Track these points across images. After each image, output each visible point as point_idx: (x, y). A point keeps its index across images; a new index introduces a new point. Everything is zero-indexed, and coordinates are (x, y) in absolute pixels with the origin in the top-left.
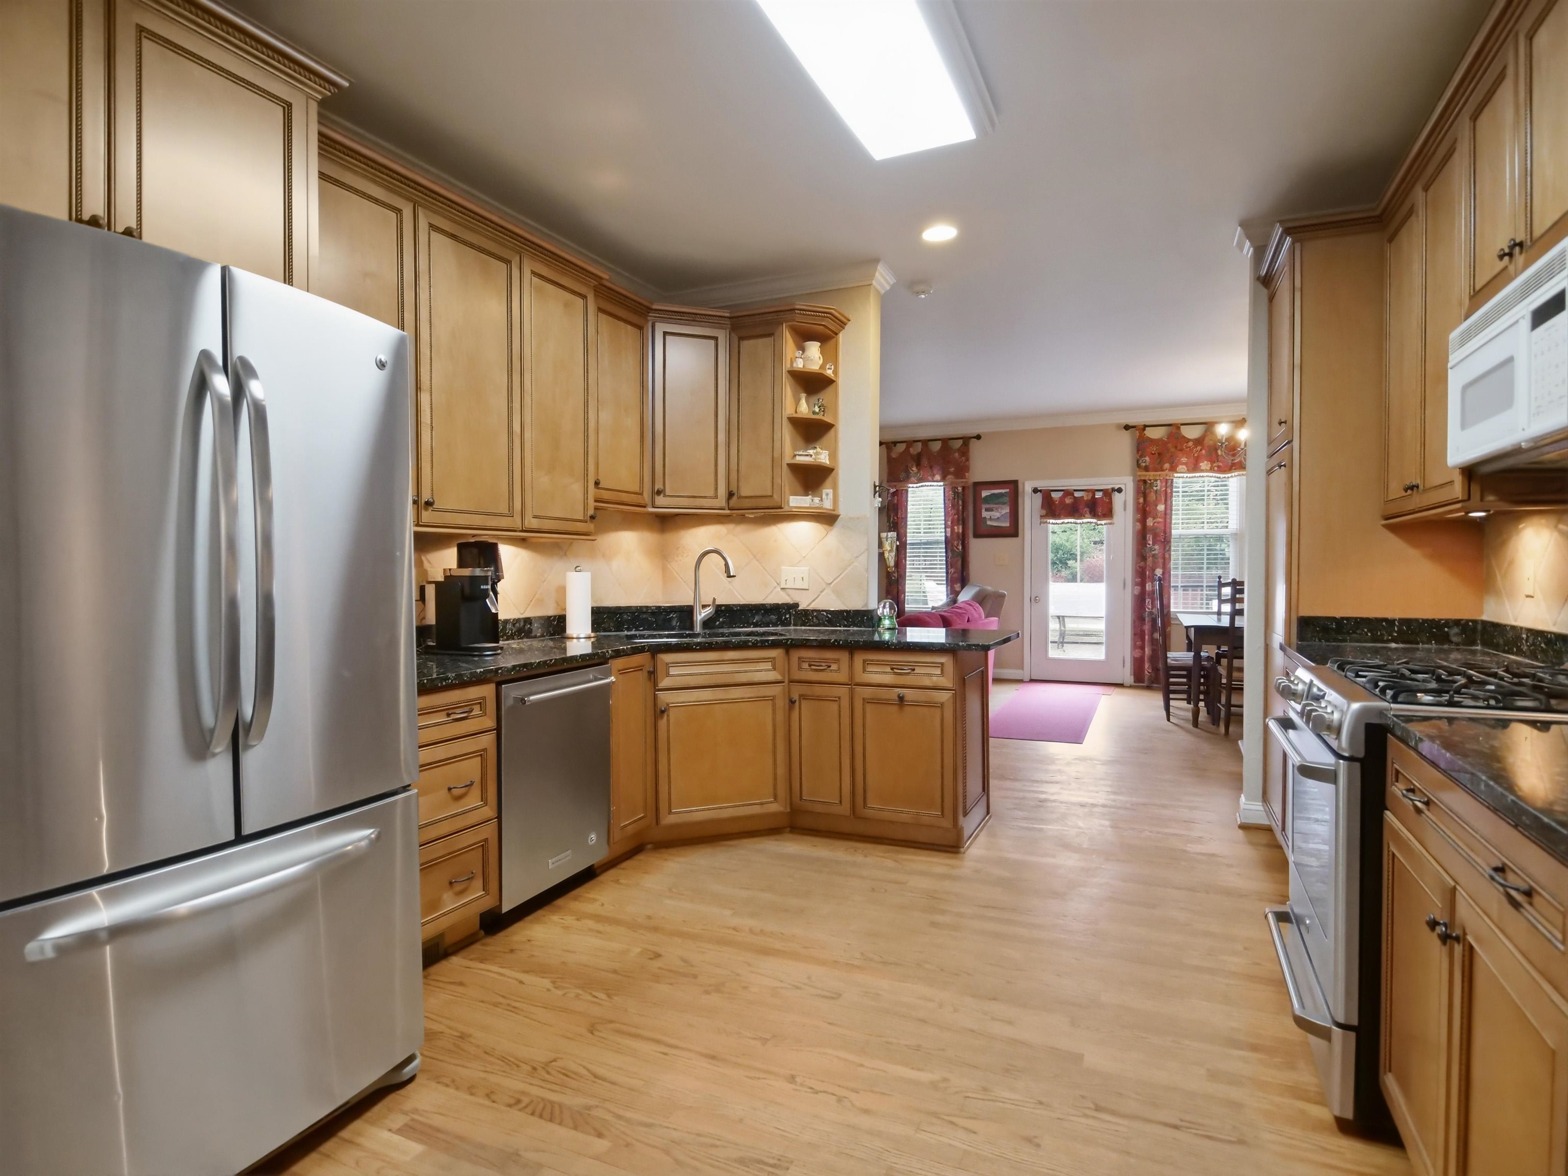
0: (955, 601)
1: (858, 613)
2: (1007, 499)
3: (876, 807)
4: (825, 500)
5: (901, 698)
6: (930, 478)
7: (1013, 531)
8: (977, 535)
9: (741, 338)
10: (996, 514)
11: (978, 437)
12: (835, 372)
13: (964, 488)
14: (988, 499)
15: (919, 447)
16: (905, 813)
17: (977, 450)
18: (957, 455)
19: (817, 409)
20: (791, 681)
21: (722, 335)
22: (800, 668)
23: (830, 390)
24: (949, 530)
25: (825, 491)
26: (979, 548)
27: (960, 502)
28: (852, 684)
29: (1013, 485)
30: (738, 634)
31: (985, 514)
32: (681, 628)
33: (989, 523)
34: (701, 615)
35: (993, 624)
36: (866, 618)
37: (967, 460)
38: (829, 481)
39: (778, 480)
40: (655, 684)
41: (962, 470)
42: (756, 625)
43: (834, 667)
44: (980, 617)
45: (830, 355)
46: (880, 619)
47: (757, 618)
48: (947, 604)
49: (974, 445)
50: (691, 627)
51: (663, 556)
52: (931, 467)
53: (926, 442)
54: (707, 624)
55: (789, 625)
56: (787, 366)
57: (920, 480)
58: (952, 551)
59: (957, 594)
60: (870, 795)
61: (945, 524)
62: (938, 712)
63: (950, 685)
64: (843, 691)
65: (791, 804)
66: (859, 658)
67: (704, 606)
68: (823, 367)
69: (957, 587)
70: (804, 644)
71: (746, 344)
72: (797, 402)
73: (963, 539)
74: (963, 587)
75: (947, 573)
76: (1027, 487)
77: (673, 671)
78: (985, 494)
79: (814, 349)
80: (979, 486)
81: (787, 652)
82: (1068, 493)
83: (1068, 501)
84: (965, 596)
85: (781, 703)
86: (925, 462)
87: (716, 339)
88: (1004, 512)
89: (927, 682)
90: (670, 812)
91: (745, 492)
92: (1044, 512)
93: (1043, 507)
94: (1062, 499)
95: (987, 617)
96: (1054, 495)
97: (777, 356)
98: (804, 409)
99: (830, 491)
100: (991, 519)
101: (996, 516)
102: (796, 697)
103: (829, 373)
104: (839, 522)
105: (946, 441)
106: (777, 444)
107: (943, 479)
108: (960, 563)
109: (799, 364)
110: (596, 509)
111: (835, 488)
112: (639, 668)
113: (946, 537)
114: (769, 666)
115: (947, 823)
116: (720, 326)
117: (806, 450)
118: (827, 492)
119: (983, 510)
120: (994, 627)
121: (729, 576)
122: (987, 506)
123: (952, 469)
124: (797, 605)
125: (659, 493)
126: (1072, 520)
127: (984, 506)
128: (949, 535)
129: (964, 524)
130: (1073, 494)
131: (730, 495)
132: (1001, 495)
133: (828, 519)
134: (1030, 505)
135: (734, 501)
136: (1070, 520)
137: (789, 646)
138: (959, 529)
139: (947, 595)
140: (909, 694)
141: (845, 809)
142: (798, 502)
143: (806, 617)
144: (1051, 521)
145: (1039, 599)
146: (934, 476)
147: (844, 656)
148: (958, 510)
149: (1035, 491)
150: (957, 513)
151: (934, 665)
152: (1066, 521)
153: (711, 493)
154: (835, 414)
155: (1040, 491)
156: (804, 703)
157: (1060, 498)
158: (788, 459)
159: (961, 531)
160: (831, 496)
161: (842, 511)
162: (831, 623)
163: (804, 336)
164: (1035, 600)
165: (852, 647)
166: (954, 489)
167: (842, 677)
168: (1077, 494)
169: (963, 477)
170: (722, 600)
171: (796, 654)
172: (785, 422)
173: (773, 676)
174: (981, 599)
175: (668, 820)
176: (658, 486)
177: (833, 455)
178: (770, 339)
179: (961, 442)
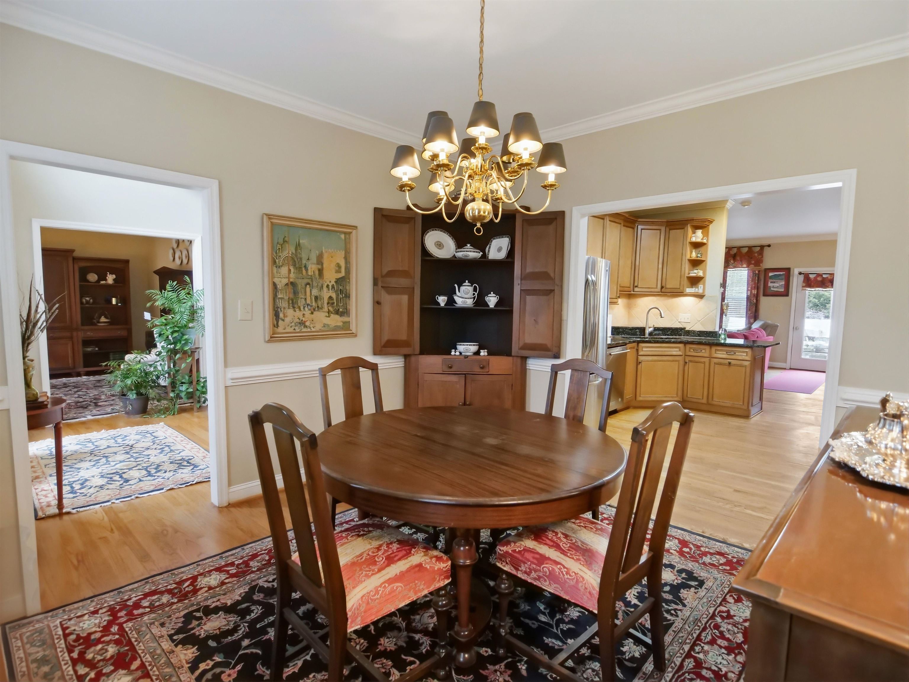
0: (750, 328)
1: (711, 332)
2: (783, 277)
3: (716, 400)
4: (699, 289)
5: (730, 363)
6: (740, 266)
7: (786, 293)
8: (765, 295)
9: (670, 230)
10: (776, 285)
11: (769, 246)
12: (707, 241)
13: (759, 271)
14: (771, 277)
15: (735, 250)
16: (728, 403)
17: (767, 252)
18: (756, 254)
19: (699, 255)
20: (686, 355)
21: (663, 229)
22: (690, 351)
23: (704, 247)
24: (749, 292)
25: (700, 286)
26: (765, 302)
27: (757, 278)
28: (711, 357)
29: (788, 271)
30: (662, 338)
31: (770, 284)
32: (640, 335)
33: (772, 289)
34: (648, 331)
35: (771, 339)
36: (713, 334)
37: (762, 257)
38: (702, 282)
39: (682, 283)
40: (638, 354)
41: (758, 262)
42: (668, 335)
43: (703, 351)
44: (764, 336)
45: (706, 234)
46: (720, 335)
47: (669, 332)
48: (745, 329)
49: (766, 250)
50: (644, 335)
51: (629, 307)
52: (741, 261)
53: (739, 248)
54: (650, 334)
55: (681, 335)
56: (689, 240)
57: (735, 267)
58: (750, 302)
59: (752, 324)
60: (715, 396)
61: (747, 289)
62: (744, 368)
63: (749, 359)
64: (707, 360)
65: (683, 398)
66: (714, 349)
67: (650, 328)
68: (702, 239)
69: (752, 320)
70: (692, 343)
71: (673, 232)
72: (691, 252)
73: (757, 296)
74: (755, 321)
75: (746, 313)
76: (796, 271)
77: (644, 349)
78: (771, 274)
79: (699, 233)
80: (767, 270)
81: (685, 345)
82: (819, 275)
83: (819, 279)
84: (756, 326)
85: (682, 363)
86: (738, 258)
87: (660, 230)
88: (781, 284)
89: (740, 358)
90: (640, 397)
91: (668, 286)
92: (804, 285)
93: (804, 282)
94: (815, 278)
95: (767, 336)
96: (811, 276)
97: (685, 236)
98: (694, 255)
99: (702, 286)
100: (773, 287)
101: (777, 285)
102: (688, 361)
103: (705, 241)
104: (705, 298)
105: (750, 248)
106: (683, 269)
107: (748, 267)
108: (754, 309)
109: (694, 240)
110: (620, 294)
111: (704, 285)
112: (634, 348)
113: (747, 295)
114: (678, 350)
115: (745, 407)
116: (661, 225)
117: (693, 271)
118: (701, 286)
119: (769, 283)
120: (772, 340)
121: (662, 317)
122: (772, 280)
123: (753, 262)
124: (685, 328)
125: (636, 287)
126: (821, 289)
127: (770, 281)
128: (749, 294)
129: (758, 289)
130: (822, 276)
131: (662, 287)
132: (780, 275)
133: (701, 296)
134: (796, 281)
135: (663, 290)
136: (819, 289)
137: (686, 343)
138: (755, 292)
139: (746, 325)
140: (733, 362)
141: (704, 401)
142: (689, 290)
143: (688, 333)
144: (808, 289)
145: (798, 328)
146: (742, 265)
147: (707, 348)
148: (755, 282)
149: (800, 273)
150: (755, 284)
151: (744, 352)
152: (817, 289)
153: (655, 287)
154: (706, 257)
155: (803, 274)
156: (690, 363)
157: (814, 278)
158: (687, 275)
159: (756, 293)
160: (702, 288)
161: (707, 293)
162: (699, 335)
163: (696, 228)
164: (796, 329)
165: (711, 345)
166: (754, 272)
167: (707, 355)
168: (824, 276)
169: (759, 266)
170: (657, 326)
171: (688, 346)
172: (687, 262)
173: (680, 353)
174: (765, 327)
175: (639, 398)
176: (636, 284)
177: (704, 273)
178: (683, 230)
179: (759, 248)
